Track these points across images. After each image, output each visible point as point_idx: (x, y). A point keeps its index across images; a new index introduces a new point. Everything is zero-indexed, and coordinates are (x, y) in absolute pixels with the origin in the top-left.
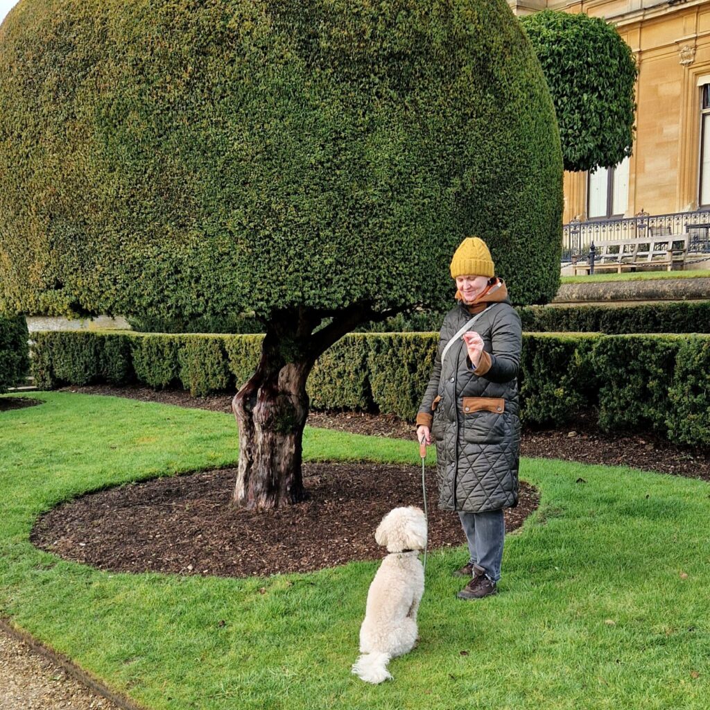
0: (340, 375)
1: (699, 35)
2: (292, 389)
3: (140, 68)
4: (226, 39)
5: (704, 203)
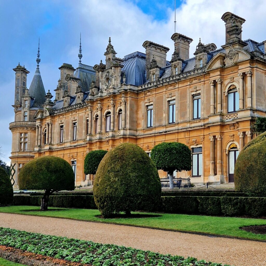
0: (60, 201)
1: (190, 136)
2: (47, 198)
3: (35, 171)
4: (42, 170)
5: (193, 175)
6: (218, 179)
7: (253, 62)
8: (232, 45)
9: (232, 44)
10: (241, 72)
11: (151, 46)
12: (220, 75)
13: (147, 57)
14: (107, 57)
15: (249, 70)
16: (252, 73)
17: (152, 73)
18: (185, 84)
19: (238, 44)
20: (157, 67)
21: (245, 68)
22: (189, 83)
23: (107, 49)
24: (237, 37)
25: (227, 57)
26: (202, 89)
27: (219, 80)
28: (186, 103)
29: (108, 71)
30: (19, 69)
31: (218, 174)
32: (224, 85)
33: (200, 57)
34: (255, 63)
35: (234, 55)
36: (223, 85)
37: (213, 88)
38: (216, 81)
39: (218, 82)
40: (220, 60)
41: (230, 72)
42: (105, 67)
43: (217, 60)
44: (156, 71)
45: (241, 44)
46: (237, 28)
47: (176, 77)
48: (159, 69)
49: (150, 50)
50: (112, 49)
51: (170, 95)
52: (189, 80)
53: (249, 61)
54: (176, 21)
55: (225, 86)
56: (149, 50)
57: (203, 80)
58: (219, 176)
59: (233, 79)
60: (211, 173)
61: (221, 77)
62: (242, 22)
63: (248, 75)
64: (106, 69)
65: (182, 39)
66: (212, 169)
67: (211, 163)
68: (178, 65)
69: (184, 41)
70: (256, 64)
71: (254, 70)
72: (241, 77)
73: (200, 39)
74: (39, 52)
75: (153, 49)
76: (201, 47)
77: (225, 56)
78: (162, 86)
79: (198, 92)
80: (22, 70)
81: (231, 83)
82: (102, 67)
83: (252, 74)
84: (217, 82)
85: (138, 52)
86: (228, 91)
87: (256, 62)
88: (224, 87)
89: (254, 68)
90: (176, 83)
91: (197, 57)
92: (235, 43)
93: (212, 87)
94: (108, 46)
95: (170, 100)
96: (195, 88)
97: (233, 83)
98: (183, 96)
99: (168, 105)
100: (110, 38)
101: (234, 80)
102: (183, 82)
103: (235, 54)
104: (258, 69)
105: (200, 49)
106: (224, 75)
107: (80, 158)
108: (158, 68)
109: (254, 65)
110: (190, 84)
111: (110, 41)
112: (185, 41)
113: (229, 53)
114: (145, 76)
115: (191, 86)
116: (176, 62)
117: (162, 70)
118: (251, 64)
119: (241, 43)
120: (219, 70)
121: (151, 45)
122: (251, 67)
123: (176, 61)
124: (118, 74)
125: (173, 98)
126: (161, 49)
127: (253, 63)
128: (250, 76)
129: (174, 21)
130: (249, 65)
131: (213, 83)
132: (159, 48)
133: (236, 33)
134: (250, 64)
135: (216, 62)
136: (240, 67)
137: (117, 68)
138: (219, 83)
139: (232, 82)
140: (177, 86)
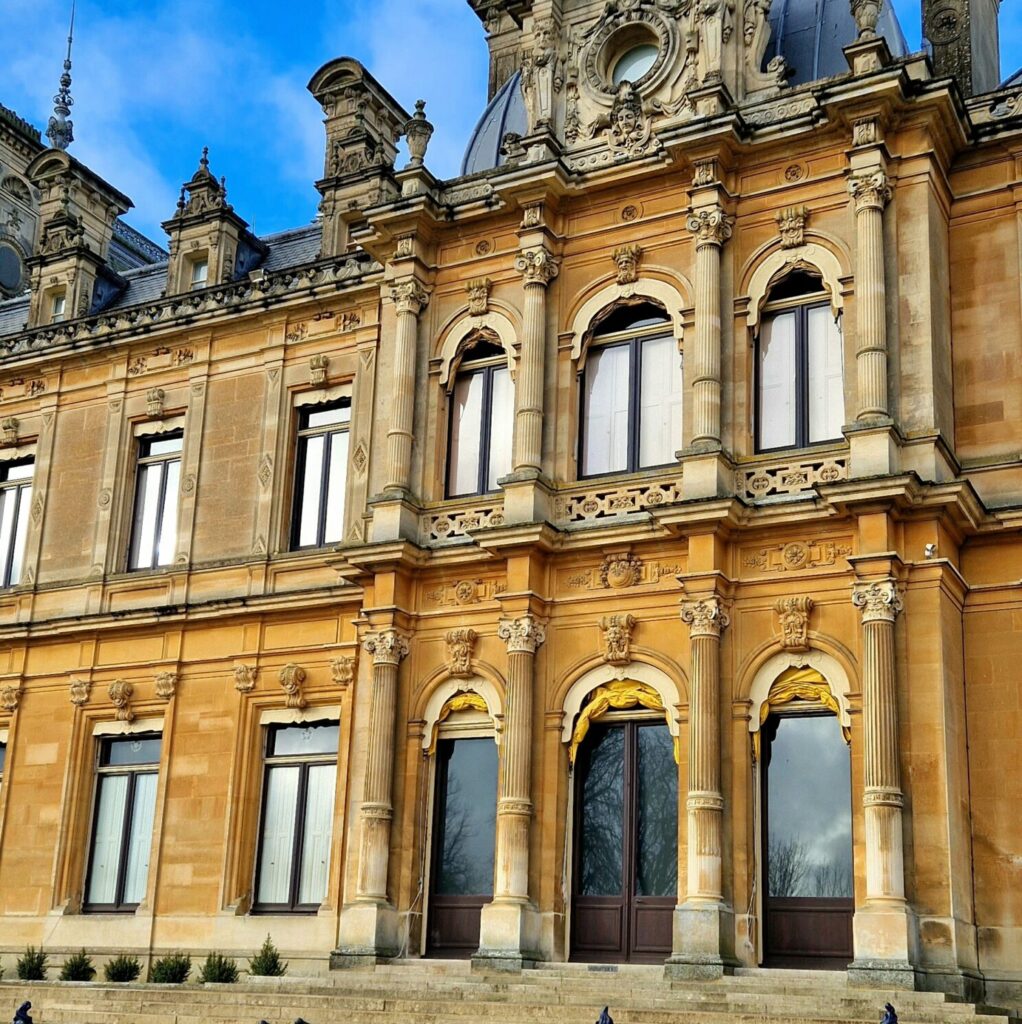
107: (204, 715)
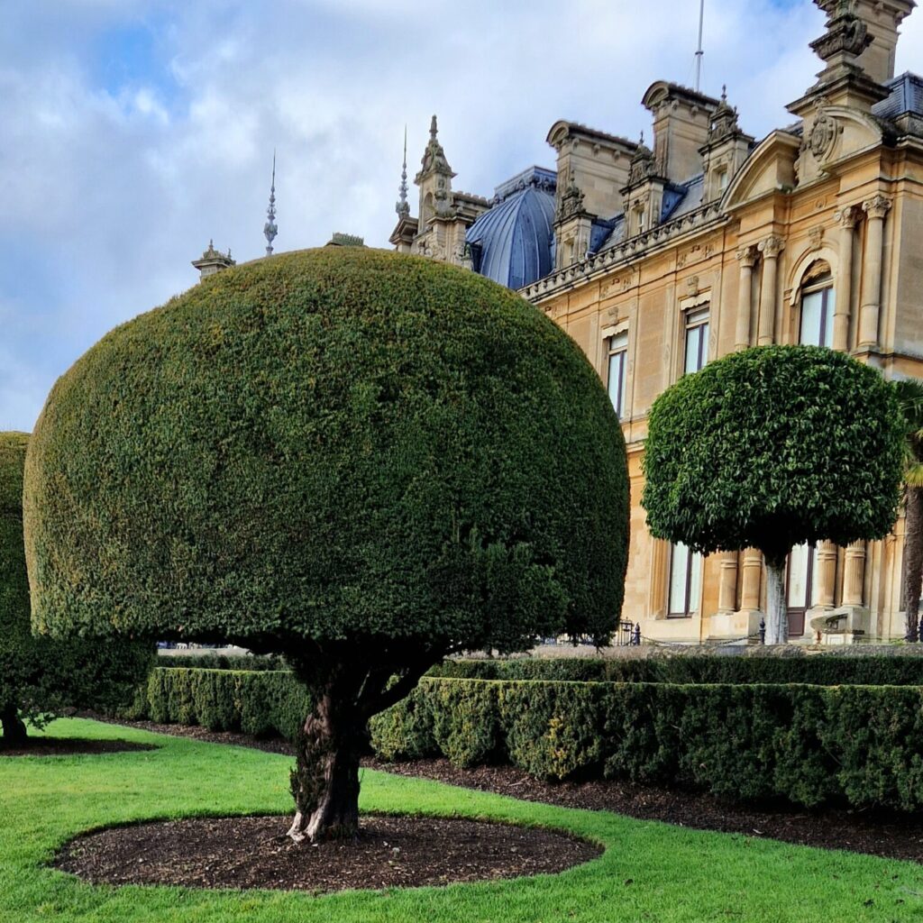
5: (673, 611)
6: (742, 626)
7: (896, 158)
8: (826, 96)
9: (825, 92)
10: (845, 204)
11: (575, 140)
12: (773, 223)
13: (561, 183)
14: (422, 191)
15: (877, 193)
16: (890, 206)
17: (564, 238)
18: (663, 270)
19: (847, 91)
20: (582, 214)
21: (862, 186)
22: (673, 267)
23: (424, 161)
24: (845, 64)
25: (805, 149)
26: (716, 287)
27: (770, 243)
28: (661, 342)
29: (423, 241)
30: (211, 260)
31: (743, 606)
32: (789, 261)
33: (719, 162)
34: (902, 164)
35: (830, 139)
36: (783, 264)
37: (748, 280)
38: (759, 248)
39: (764, 252)
40: (779, 163)
41: (812, 207)
42: (417, 226)
43: (769, 165)
44: (578, 230)
45: (859, 90)
46: (850, 25)
47: (633, 248)
48: (589, 223)
49: (570, 153)
50: (440, 159)
51: (610, 315)
52: (675, 252)
53: (879, 155)
54: (703, 49)
55: (793, 265)
56: (569, 156)
57: (718, 249)
58: (747, 614)
59: (819, 235)
60: (722, 605)
61: (776, 231)
62: (897, 11)
63: (872, 214)
64: (420, 232)
65: (680, 102)
66: (726, 588)
67: (723, 566)
68: (647, 200)
69: (690, 110)
70: (905, 166)
71: (896, 192)
72: (846, 226)
73: (724, 88)
74: (273, 200)
75: (585, 150)
76: (724, 123)
77: (797, 145)
78: (586, 282)
79: (701, 299)
80: (218, 266)
81: (814, 251)
82: (406, 226)
83: (888, 211)
84: (761, 252)
85: (536, 167)
86: (803, 286)
87: (907, 159)
88: (786, 269)
89: (897, 182)
90: (631, 270)
91: (711, 164)
92: (834, 88)
93: (745, 273)
94: (427, 149)
95: (611, 335)
96: (690, 282)
97: (821, 251)
98: (652, 316)
99: (607, 353)
100: (434, 118)
101: (823, 240)
102: (656, 263)
103: (832, 132)
104: (915, 188)
105: (720, 130)
106: (791, 222)
108: (585, 218)
109: (901, 170)
110: (679, 268)
111: (434, 131)
112: (695, 108)
113: (813, 130)
114: (550, 255)
115: (680, 276)
116: (642, 190)
117: (603, 226)
118: (887, 166)
119: (858, 84)
120: (772, 202)
121: (574, 135)
122: (887, 178)
123: (641, 184)
124: (454, 250)
125: (620, 329)
126: (615, 151)
127: (896, 165)
128: (879, 218)
129: (697, 50)
130: (875, 172)
131: (749, 257)
132: (608, 145)
133: (843, 48)
134: (882, 168)
135: (763, 171)
136: (846, 183)
137: (449, 229)
138: (770, 255)
139: (818, 246)
140: (635, 281)
